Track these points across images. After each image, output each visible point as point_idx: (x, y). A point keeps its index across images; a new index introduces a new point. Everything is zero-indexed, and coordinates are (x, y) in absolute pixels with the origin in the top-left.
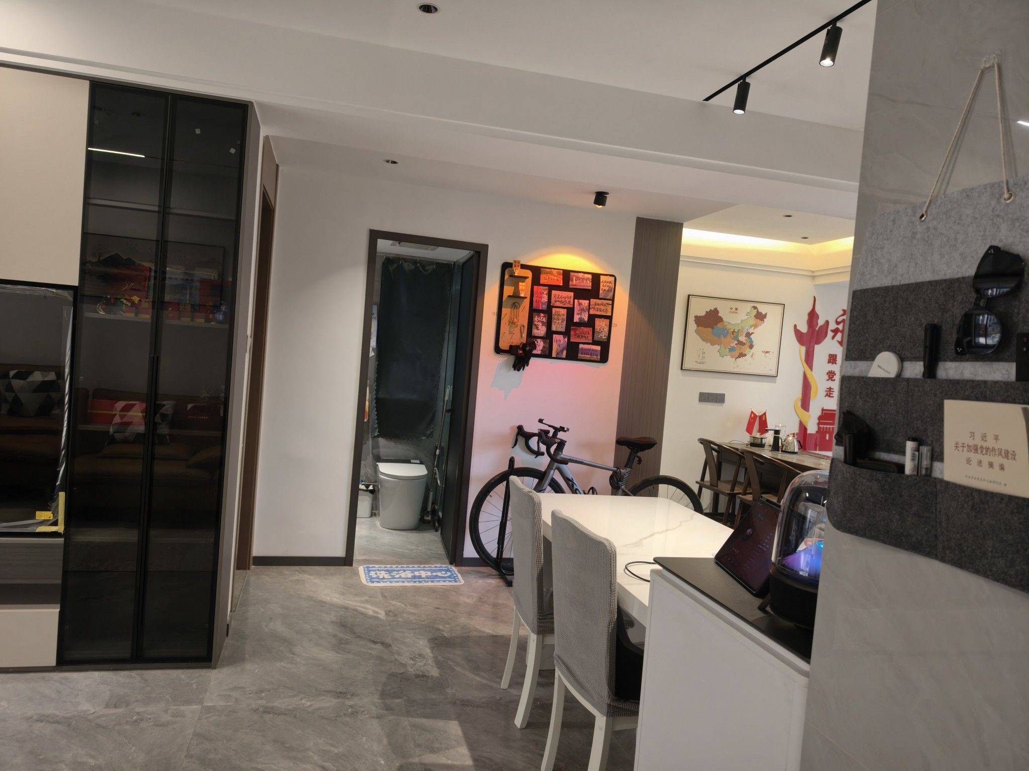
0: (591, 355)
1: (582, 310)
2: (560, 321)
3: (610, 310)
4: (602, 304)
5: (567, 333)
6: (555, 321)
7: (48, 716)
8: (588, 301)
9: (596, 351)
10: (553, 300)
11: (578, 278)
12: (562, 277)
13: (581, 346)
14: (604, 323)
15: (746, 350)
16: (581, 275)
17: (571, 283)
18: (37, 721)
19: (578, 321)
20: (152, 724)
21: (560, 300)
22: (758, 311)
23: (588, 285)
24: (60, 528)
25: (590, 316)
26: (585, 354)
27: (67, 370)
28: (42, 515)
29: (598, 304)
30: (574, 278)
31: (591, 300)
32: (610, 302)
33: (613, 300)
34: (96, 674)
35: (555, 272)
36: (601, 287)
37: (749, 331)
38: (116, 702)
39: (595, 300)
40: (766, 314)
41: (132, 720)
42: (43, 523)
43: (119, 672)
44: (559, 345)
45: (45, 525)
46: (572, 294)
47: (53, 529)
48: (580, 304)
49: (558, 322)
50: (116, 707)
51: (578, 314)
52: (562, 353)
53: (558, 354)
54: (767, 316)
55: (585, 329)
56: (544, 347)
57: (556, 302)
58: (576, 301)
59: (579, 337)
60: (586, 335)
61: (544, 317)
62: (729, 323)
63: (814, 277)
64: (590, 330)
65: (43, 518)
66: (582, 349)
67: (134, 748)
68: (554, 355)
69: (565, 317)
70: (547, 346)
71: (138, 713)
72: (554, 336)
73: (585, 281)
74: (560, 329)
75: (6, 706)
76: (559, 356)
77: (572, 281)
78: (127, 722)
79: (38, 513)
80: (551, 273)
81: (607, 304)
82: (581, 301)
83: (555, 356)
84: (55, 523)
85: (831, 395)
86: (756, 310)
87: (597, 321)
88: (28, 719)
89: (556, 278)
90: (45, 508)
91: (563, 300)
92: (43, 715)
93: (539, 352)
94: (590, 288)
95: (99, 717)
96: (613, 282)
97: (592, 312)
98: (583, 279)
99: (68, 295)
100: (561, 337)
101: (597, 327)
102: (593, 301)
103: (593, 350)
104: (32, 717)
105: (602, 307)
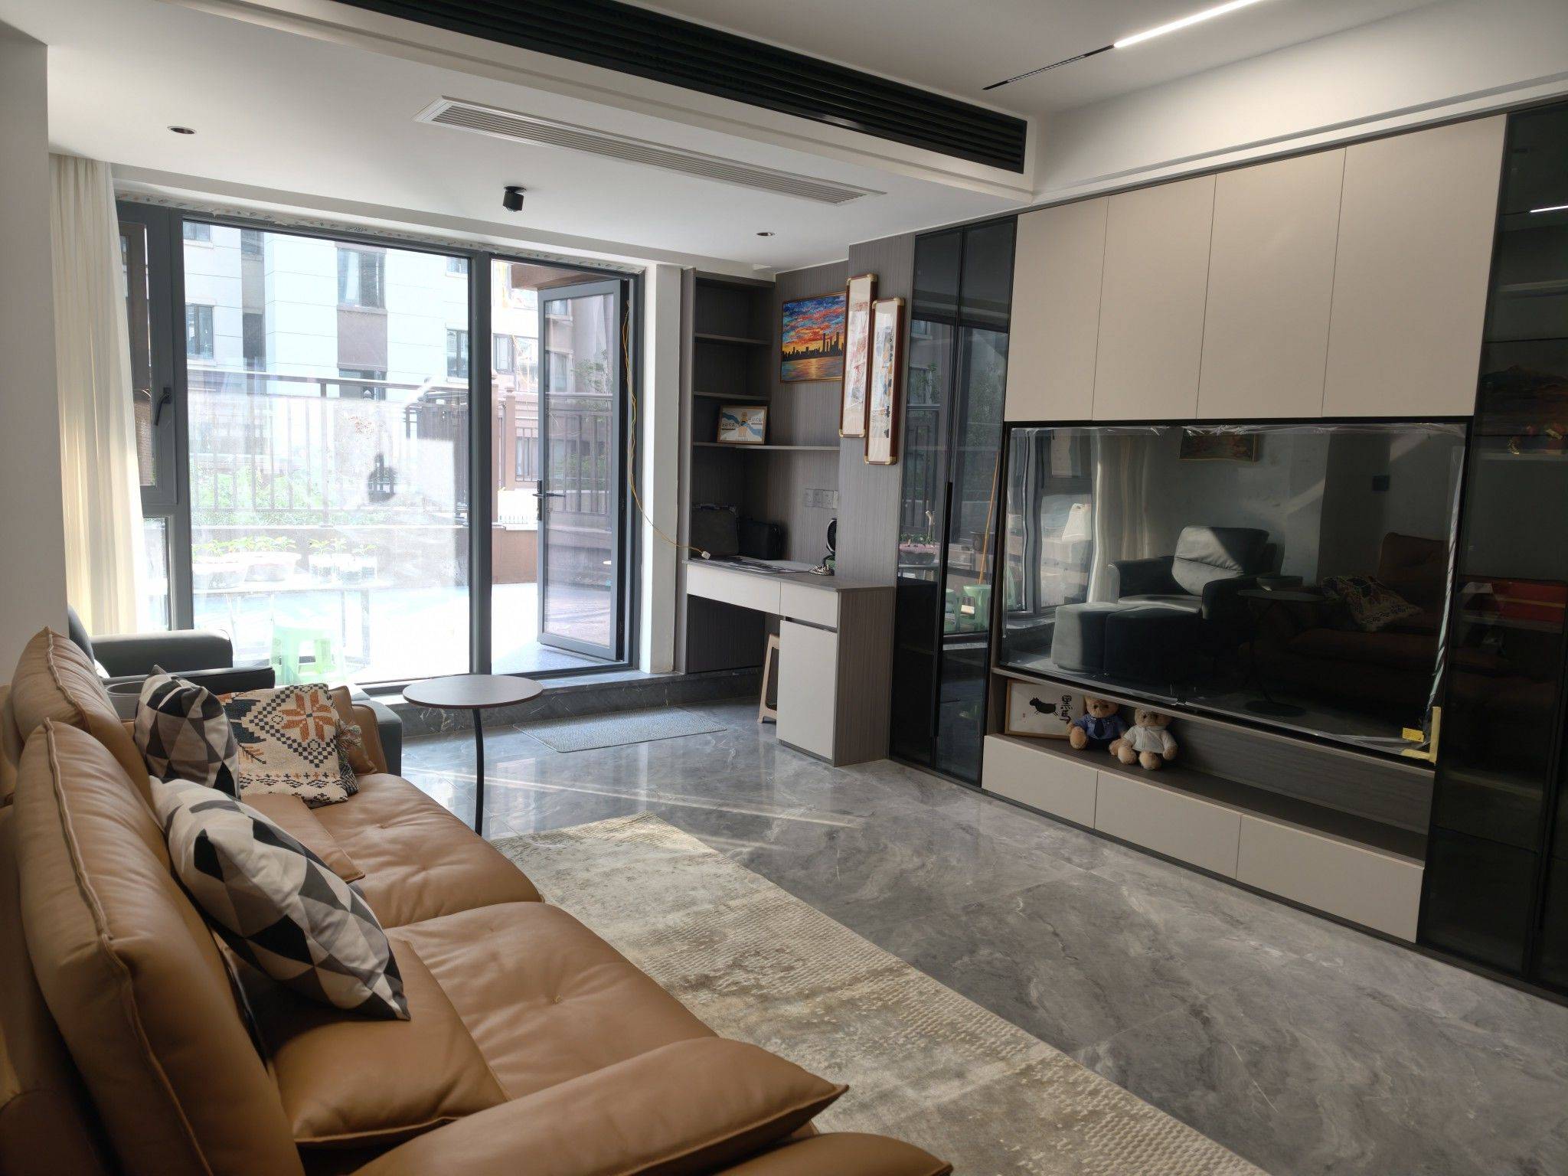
7: (1385, 996)
18: (1369, 995)
20: (1521, 1068)
24: (1432, 756)
27: (1452, 538)
28: (1411, 734)
34: (1468, 976)
38: (1479, 1019)
41: (1492, 1049)
42: (1411, 745)
43: (1502, 986)
45: (1414, 748)
47: (1423, 755)
50: (1476, 1024)
65: (1411, 738)
67: (1479, 1083)
71: (1506, 1047)
75: (1341, 965)
78: (1484, 1049)
79: (1405, 730)
84: (1426, 749)
88: (1360, 989)
90: (1415, 726)
92: (1379, 993)
95: (1449, 1026)
99: (1458, 430)
104: (1364, 989)
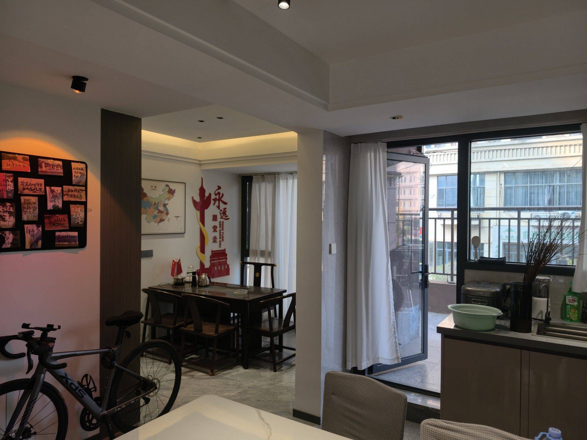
0: (69, 242)
1: (55, 197)
2: (32, 210)
3: (84, 196)
4: (75, 190)
5: (40, 222)
6: (25, 210)
8: (61, 188)
9: (74, 237)
10: (20, 187)
11: (47, 165)
12: (29, 163)
13: (57, 234)
14: (79, 209)
15: (164, 216)
16: (50, 162)
17: (40, 170)
19: (52, 209)
21: (29, 187)
22: (169, 188)
23: (60, 171)
25: (64, 202)
26: (62, 241)
29: (72, 191)
30: (44, 165)
31: (64, 186)
32: (84, 188)
33: (86, 186)
35: (20, 157)
36: (73, 174)
37: (165, 202)
39: (68, 187)
40: (175, 190)
44: (33, 236)
46: (42, 181)
48: (52, 191)
49: (29, 210)
51: (51, 201)
52: (37, 243)
53: (32, 245)
54: (176, 191)
55: (61, 217)
56: (14, 239)
57: (24, 189)
58: (48, 188)
59: (54, 224)
60: (62, 222)
61: (10, 206)
62: (152, 198)
63: (200, 165)
64: (65, 217)
66: (59, 236)
68: (28, 246)
69: (37, 206)
70: (18, 237)
72: (26, 226)
73: (56, 168)
74: (31, 218)
76: (33, 247)
77: (41, 167)
80: (15, 159)
81: (81, 190)
82: (53, 188)
83: (29, 248)
85: (216, 241)
86: (168, 187)
87: (72, 208)
89: (21, 164)
91: (33, 187)
93: (9, 246)
94: (62, 175)
96: (85, 169)
97: (66, 198)
98: (53, 166)
100: (34, 227)
101: (73, 214)
102: (66, 188)
103: (71, 237)
105: (76, 194)
